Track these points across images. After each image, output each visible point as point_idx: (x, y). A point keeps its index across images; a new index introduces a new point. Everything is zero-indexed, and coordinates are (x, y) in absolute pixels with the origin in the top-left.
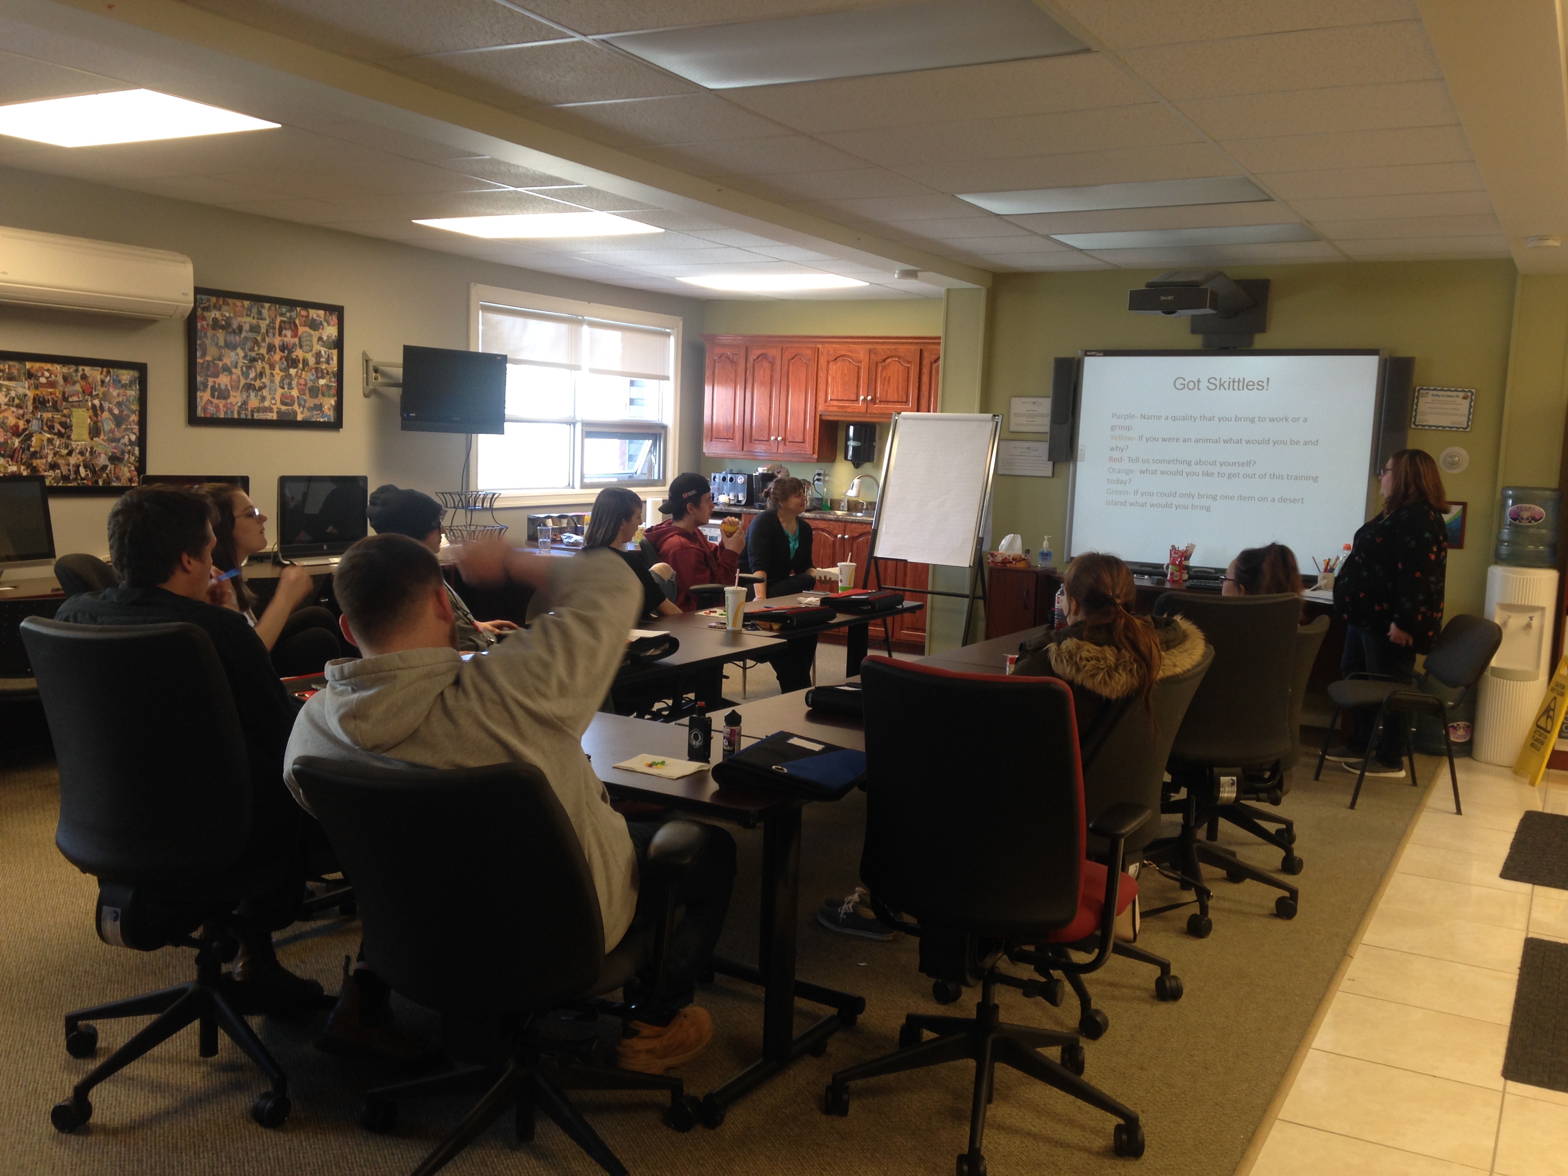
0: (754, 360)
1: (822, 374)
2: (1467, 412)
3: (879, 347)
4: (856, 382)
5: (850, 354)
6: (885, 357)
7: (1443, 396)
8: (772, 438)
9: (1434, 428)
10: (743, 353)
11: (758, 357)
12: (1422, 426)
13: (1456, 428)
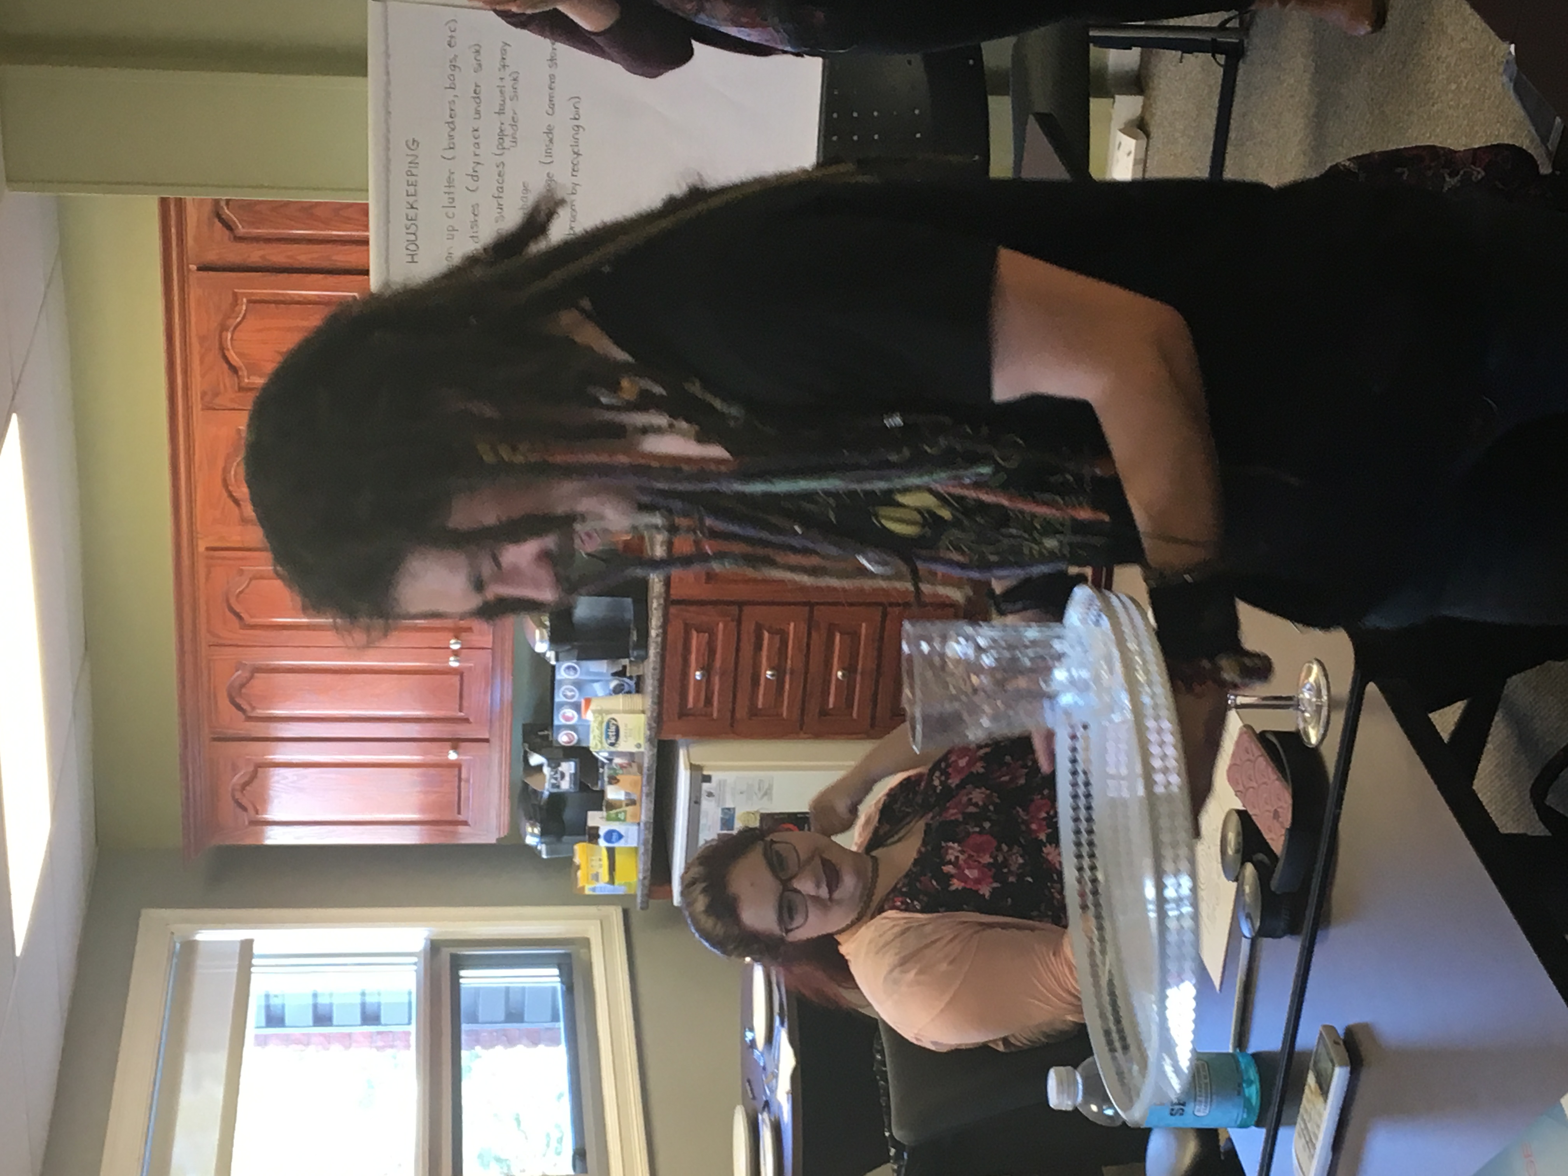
0: (250, 719)
3: (198, 384)
5: (221, 464)
6: (225, 366)
8: (453, 663)
10: (232, 748)
11: (240, 709)
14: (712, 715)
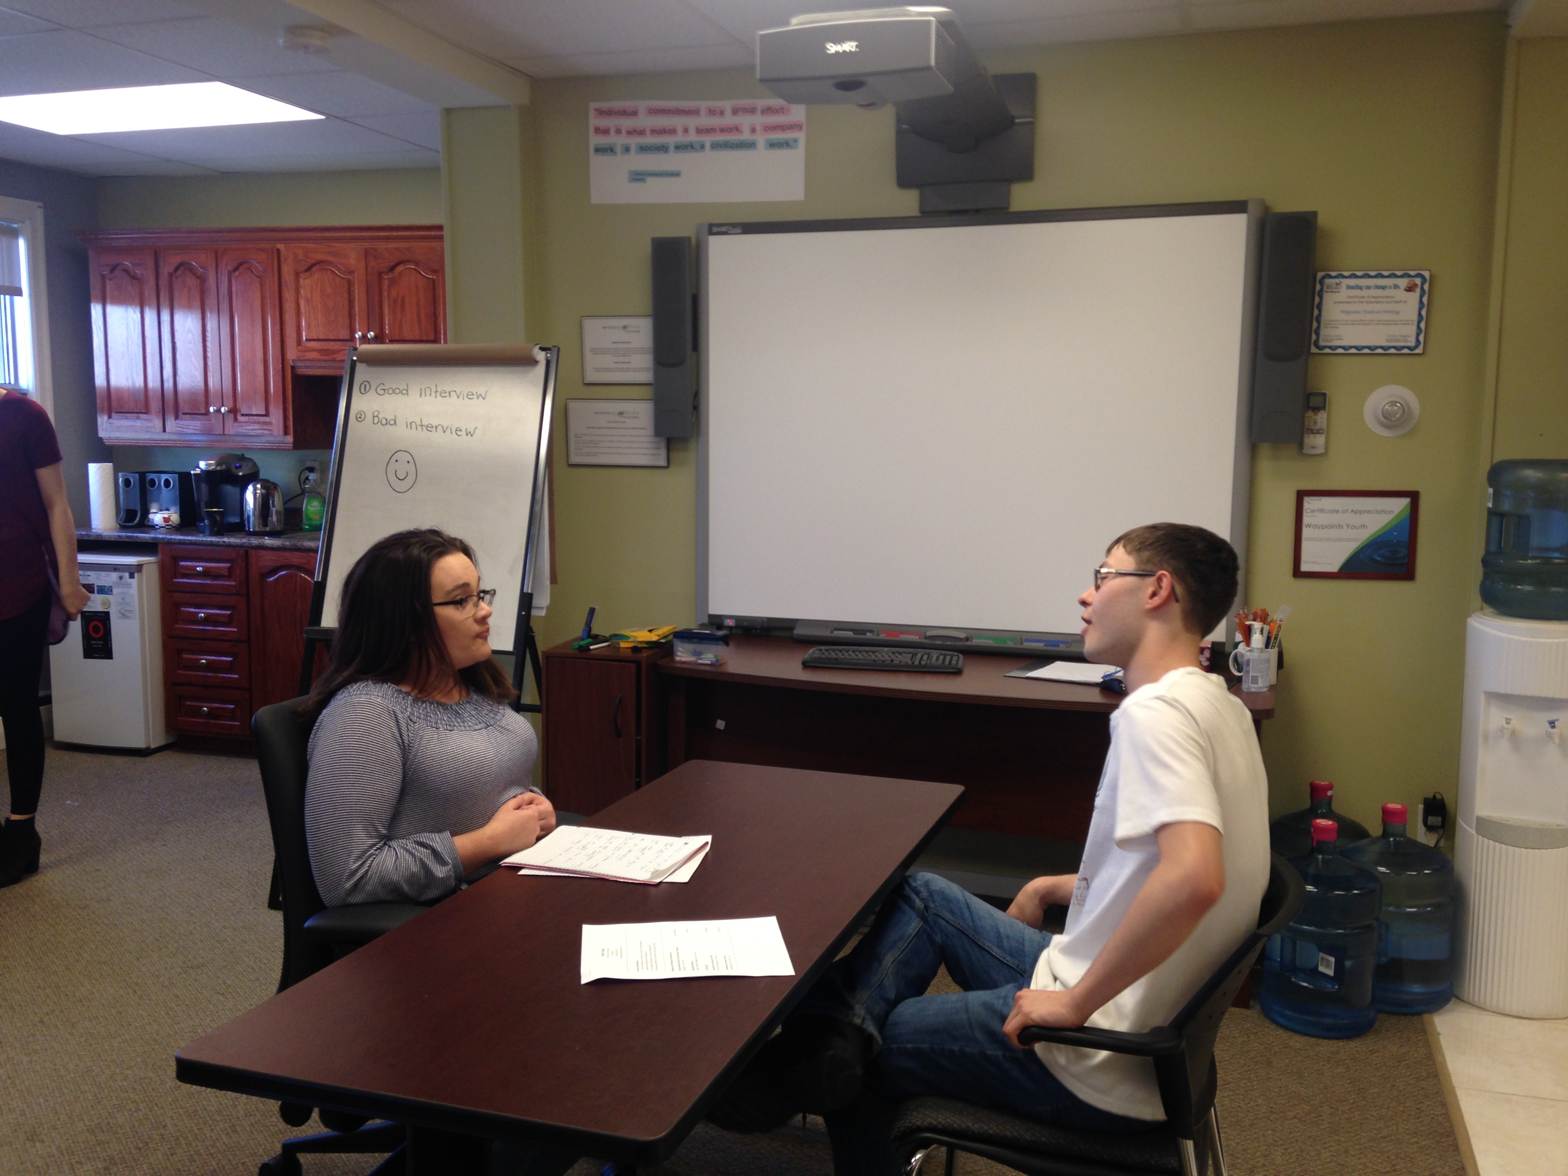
0: (171, 275)
1: (289, 295)
2: (1415, 317)
3: (381, 246)
4: (346, 307)
5: (333, 259)
6: (392, 264)
7: (1368, 287)
8: (212, 409)
9: (1353, 351)
10: (150, 263)
11: (177, 269)
12: (1330, 347)
13: (1395, 348)
14: (176, 578)
